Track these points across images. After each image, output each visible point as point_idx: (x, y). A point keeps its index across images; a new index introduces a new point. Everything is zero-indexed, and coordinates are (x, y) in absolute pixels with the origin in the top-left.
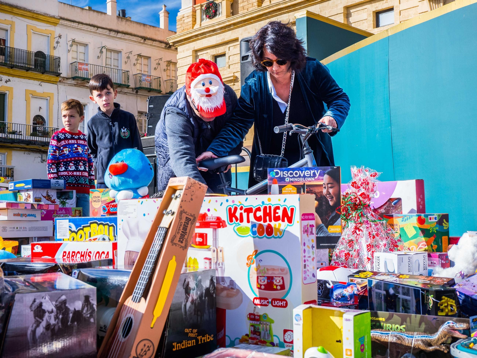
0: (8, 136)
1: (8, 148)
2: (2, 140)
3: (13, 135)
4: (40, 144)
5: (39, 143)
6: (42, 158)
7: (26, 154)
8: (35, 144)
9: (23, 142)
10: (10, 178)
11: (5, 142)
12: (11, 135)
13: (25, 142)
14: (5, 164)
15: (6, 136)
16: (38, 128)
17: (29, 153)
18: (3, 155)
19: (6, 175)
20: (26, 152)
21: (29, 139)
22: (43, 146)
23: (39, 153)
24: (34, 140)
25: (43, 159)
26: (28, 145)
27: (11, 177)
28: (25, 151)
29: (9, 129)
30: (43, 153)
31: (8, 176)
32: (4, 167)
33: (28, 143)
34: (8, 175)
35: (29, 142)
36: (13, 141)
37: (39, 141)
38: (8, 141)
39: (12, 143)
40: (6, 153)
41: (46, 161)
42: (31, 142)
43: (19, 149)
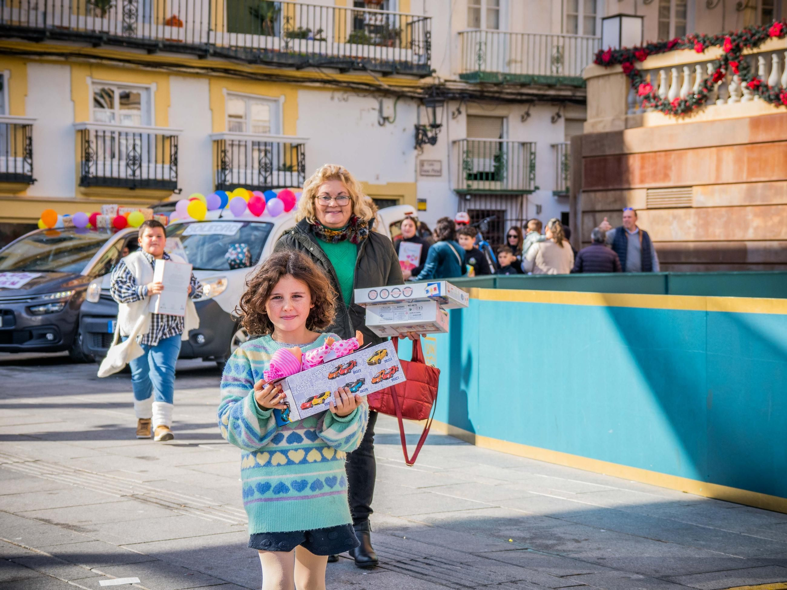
0: (290, 44)
1: (288, 81)
2: (272, 58)
3: (304, 42)
4: (378, 68)
5: (375, 65)
6: (381, 111)
7: (336, 100)
8: (364, 69)
9: (332, 63)
10: (295, 174)
11: (280, 65)
12: (297, 41)
13: (338, 63)
14: (278, 132)
15: (283, 44)
16: (367, 16)
17: (345, 96)
18: (272, 105)
19: (284, 165)
20: (338, 95)
21: (348, 54)
22: (385, 74)
23: (374, 97)
24: (363, 58)
25: (385, 115)
26: (342, 71)
27: (298, 171)
28: (335, 90)
29: (291, 21)
30: (385, 96)
31: (290, 169)
32: (278, 140)
33: (344, 66)
34: (288, 164)
35: (347, 65)
36: (303, 62)
37: (375, 59)
38: (290, 61)
39: (299, 67)
40: (282, 99)
41: (391, 120)
42: (353, 63)
43: (318, 84)
